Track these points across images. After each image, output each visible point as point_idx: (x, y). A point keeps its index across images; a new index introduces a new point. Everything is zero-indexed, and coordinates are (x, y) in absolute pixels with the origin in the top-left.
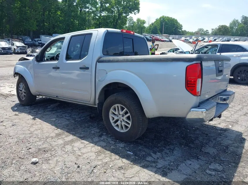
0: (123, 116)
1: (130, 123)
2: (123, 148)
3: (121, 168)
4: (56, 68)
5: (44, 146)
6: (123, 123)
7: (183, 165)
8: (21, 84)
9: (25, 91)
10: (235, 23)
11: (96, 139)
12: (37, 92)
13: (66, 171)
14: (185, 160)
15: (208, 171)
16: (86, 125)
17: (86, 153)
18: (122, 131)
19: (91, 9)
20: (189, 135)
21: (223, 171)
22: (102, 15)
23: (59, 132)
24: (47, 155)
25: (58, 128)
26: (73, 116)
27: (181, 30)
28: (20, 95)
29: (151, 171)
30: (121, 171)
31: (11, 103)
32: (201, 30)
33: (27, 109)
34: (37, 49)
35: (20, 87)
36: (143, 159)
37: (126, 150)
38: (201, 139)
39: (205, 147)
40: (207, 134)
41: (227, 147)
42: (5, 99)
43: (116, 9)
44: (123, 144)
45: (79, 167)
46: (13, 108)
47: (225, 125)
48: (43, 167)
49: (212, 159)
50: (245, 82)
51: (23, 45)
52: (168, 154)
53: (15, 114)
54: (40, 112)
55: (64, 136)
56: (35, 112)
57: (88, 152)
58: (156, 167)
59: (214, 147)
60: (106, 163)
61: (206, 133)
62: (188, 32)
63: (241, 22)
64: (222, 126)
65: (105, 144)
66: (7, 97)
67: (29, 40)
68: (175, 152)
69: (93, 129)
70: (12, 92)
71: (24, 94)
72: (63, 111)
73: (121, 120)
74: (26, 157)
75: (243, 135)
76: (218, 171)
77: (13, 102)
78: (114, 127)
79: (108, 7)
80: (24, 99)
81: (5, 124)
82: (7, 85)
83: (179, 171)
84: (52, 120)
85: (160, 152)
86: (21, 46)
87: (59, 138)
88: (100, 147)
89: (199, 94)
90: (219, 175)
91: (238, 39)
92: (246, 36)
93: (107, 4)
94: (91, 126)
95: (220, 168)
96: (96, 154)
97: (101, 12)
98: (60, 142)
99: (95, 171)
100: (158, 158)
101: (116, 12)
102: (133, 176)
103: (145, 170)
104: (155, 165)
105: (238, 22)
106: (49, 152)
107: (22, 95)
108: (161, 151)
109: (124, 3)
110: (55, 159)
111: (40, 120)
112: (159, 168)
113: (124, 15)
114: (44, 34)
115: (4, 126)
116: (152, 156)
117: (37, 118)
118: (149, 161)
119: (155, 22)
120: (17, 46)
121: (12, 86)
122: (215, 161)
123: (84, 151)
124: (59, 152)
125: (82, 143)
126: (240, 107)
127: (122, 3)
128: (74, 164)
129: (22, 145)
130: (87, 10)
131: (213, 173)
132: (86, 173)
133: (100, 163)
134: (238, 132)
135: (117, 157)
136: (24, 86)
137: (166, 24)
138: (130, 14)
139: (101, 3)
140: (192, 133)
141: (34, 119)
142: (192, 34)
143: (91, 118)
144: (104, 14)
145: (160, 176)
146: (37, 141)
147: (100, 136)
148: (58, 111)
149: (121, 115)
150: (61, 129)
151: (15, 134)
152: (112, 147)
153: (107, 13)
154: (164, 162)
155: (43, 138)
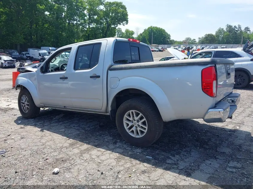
0: (138, 121)
1: (146, 128)
2: (141, 153)
3: (144, 171)
4: (64, 78)
5: (61, 156)
6: (139, 129)
7: (203, 165)
8: (23, 97)
9: (28, 104)
10: (220, 31)
11: (111, 146)
12: (42, 104)
13: (91, 178)
14: (204, 161)
15: (228, 169)
16: (98, 134)
17: (106, 160)
18: (138, 137)
19: (79, 21)
20: (202, 138)
21: (243, 168)
22: (91, 26)
23: (72, 142)
24: (66, 164)
25: (70, 138)
26: (82, 126)
27: (169, 40)
28: (22, 108)
29: (175, 172)
30: (146, 175)
31: (13, 116)
32: (188, 39)
33: (31, 121)
34: (26, 62)
35: (22, 99)
36: (164, 162)
37: (145, 155)
38: (213, 140)
39: (220, 147)
40: (218, 136)
41: (240, 146)
42: (5, 113)
43: (105, 20)
44: (139, 149)
45: (102, 173)
46: (16, 121)
47: (233, 126)
48: (67, 176)
49: (229, 158)
50: (240, 86)
51: (11, 58)
52: (186, 156)
53: (20, 127)
54: (46, 124)
55: (78, 146)
56: (41, 124)
57: (108, 159)
58: (178, 169)
59: (228, 146)
60: (129, 168)
61: (216, 134)
62: (176, 41)
63: (226, 31)
64: (230, 127)
65: (122, 151)
66: (6, 111)
67: (16, 54)
68: (192, 154)
69: (106, 137)
70: (10, 105)
71: (26, 106)
72: (70, 122)
73: (136, 126)
74: (46, 168)
75: (252, 134)
76: (238, 168)
77: (14, 115)
78: (129, 133)
79: (97, 19)
80: (27, 112)
81: (13, 138)
82: (3, 99)
83: (201, 170)
84: (60, 130)
85: (178, 155)
86: (8, 59)
87: (74, 147)
88: (118, 154)
89: (215, 96)
90: (240, 172)
91: (225, 47)
92: (231, 44)
93: (95, 16)
94: (103, 134)
95: (239, 165)
96: (116, 160)
97: (89, 24)
98: (76, 151)
99: (120, 176)
100: (178, 160)
101: (104, 23)
102: (158, 178)
103: (168, 172)
104: (176, 167)
105: (223, 31)
106: (68, 161)
107: (25, 108)
108: (178, 153)
109: (112, 14)
110: (76, 168)
111: (49, 132)
112: (182, 169)
113: (113, 26)
114: (32, 47)
115: (12, 139)
116: (171, 159)
117: (45, 129)
118: (170, 164)
119: (143, 32)
120: (4, 60)
121: (8, 100)
122: (233, 160)
123: (103, 158)
124: (78, 161)
125: (98, 151)
126: (242, 109)
127: (111, 14)
128: (97, 171)
129: (38, 157)
130: (75, 22)
131: (234, 170)
132: (112, 179)
133: (122, 168)
134: (247, 132)
135: (138, 162)
136: (27, 98)
137: (154, 33)
138: (118, 25)
139: (89, 15)
140: (203, 135)
141: (42, 131)
142: (180, 43)
143: (100, 126)
144: (93, 25)
145: (185, 177)
146: (53, 152)
147: (115, 143)
148: (65, 122)
149: (136, 120)
150: (73, 139)
151: (27, 147)
152: (130, 153)
153: (95, 24)
154: (184, 163)
155: (58, 149)
